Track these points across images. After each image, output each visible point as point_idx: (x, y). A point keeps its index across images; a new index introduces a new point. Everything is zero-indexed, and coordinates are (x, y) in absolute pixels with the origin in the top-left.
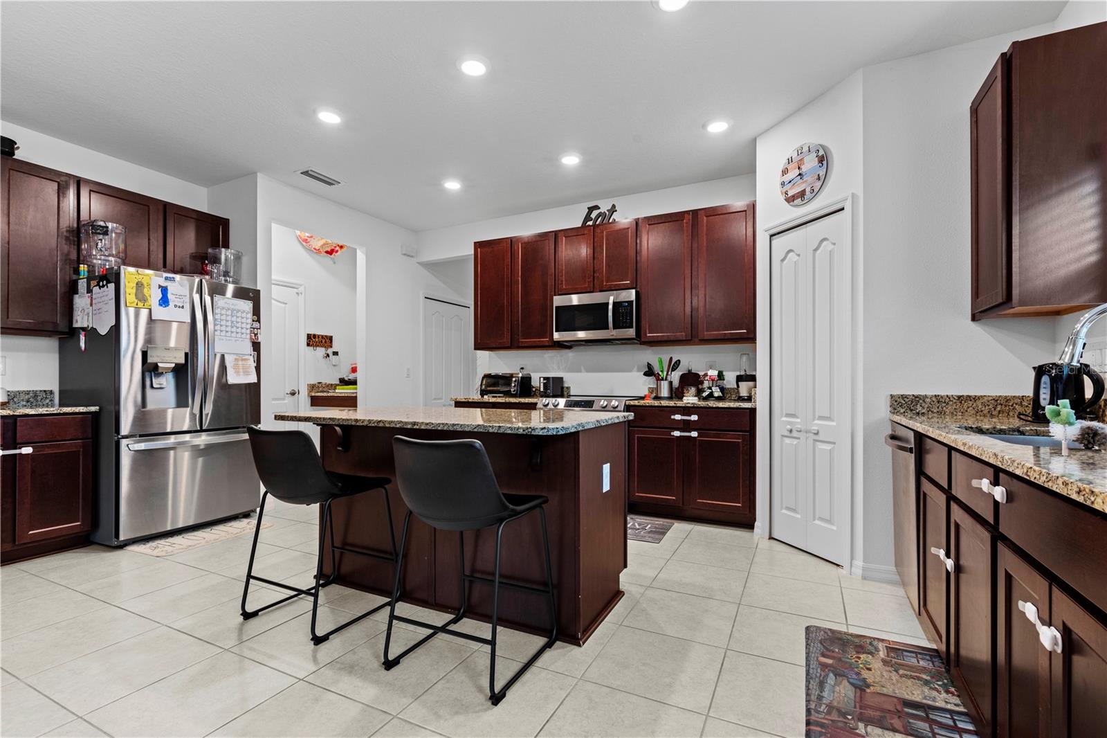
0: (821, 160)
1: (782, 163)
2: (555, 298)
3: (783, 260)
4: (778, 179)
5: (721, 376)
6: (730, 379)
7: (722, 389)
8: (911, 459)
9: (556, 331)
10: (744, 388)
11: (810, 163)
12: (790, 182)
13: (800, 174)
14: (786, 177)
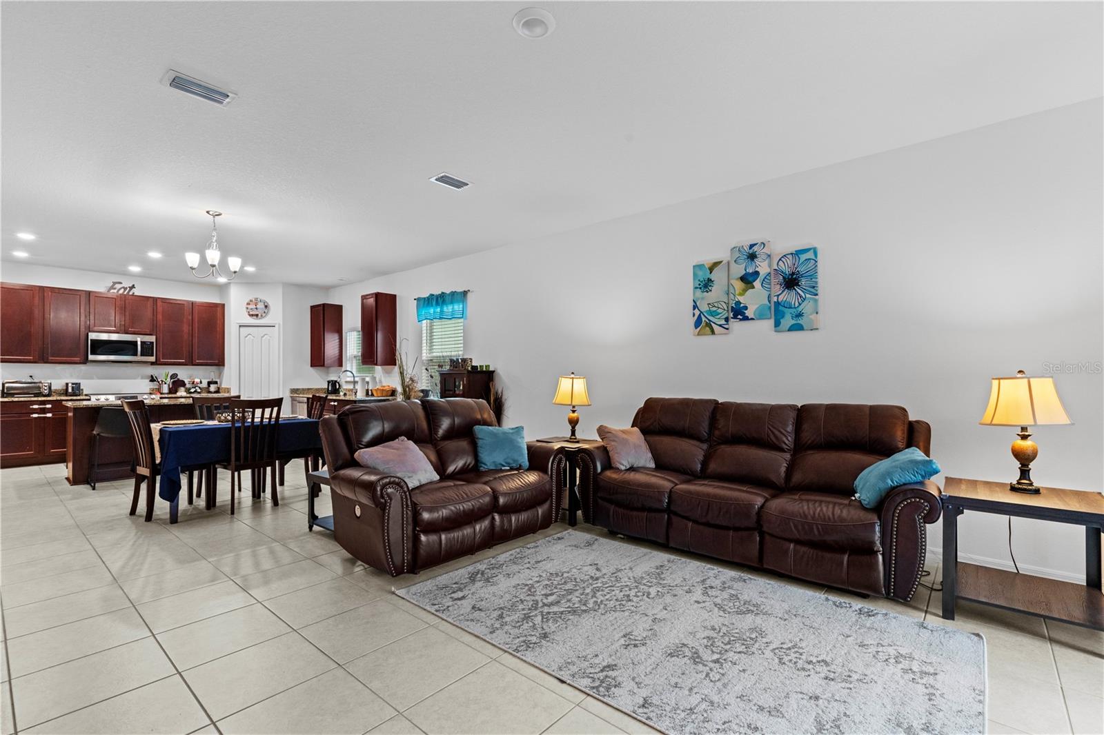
0: (266, 307)
2: (90, 334)
3: (246, 337)
4: (243, 305)
5: (200, 382)
7: (200, 388)
9: (91, 354)
10: (213, 388)
11: (261, 306)
12: (252, 309)
13: (257, 308)
14: (248, 306)
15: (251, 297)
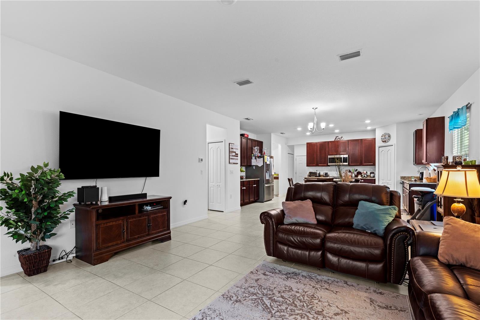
0: (389, 136)
1: (381, 135)
2: (328, 156)
3: (381, 152)
4: (380, 137)
5: (367, 173)
6: (369, 173)
7: (367, 175)
8: (402, 185)
9: (329, 163)
10: (372, 175)
11: (387, 136)
13: (385, 138)
14: (382, 137)
15: (383, 133)
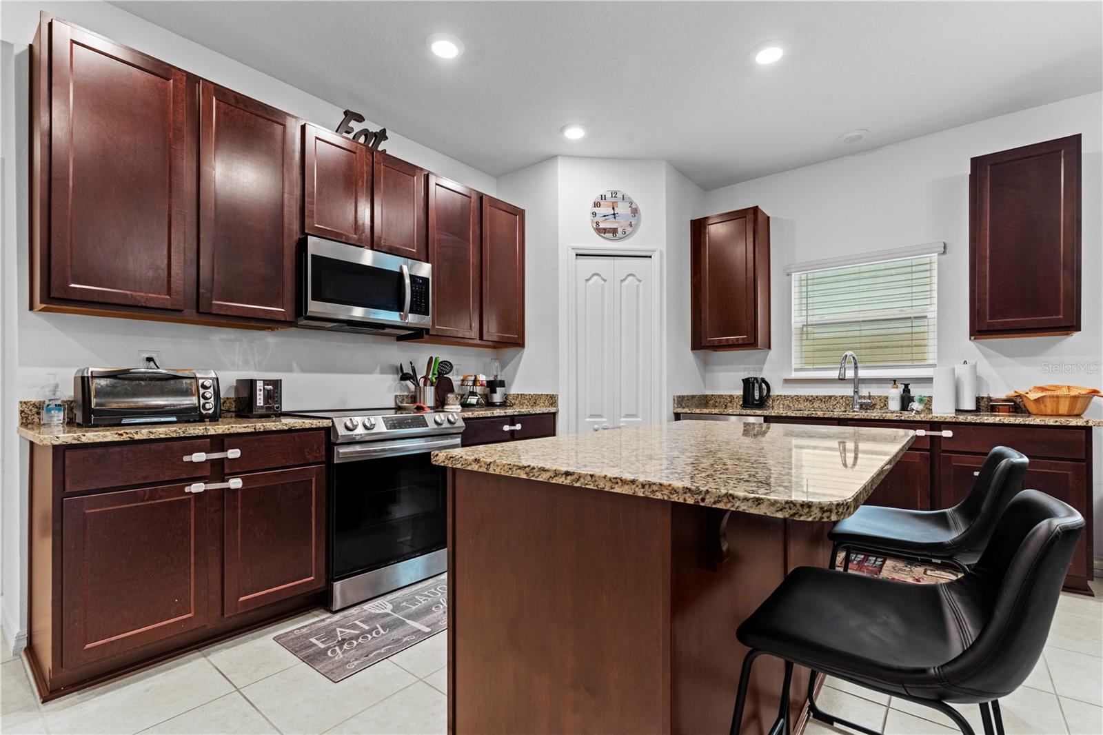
0: (632, 211)
1: (595, 196)
3: (587, 280)
9: (313, 299)
11: (623, 209)
12: (605, 216)
13: (614, 214)
14: (597, 210)
15: (605, 190)
